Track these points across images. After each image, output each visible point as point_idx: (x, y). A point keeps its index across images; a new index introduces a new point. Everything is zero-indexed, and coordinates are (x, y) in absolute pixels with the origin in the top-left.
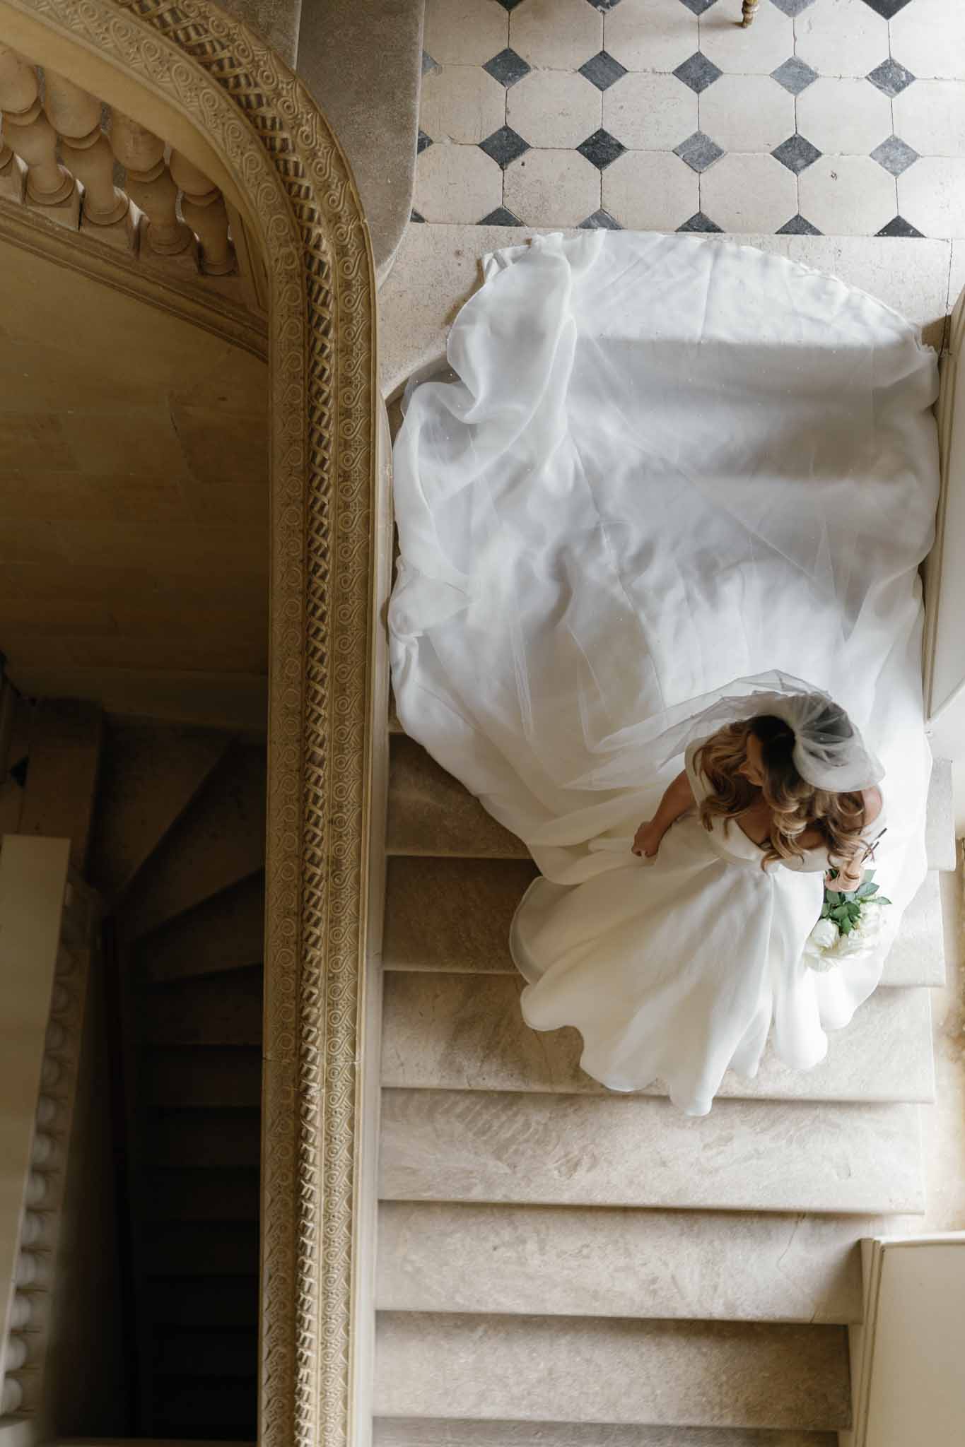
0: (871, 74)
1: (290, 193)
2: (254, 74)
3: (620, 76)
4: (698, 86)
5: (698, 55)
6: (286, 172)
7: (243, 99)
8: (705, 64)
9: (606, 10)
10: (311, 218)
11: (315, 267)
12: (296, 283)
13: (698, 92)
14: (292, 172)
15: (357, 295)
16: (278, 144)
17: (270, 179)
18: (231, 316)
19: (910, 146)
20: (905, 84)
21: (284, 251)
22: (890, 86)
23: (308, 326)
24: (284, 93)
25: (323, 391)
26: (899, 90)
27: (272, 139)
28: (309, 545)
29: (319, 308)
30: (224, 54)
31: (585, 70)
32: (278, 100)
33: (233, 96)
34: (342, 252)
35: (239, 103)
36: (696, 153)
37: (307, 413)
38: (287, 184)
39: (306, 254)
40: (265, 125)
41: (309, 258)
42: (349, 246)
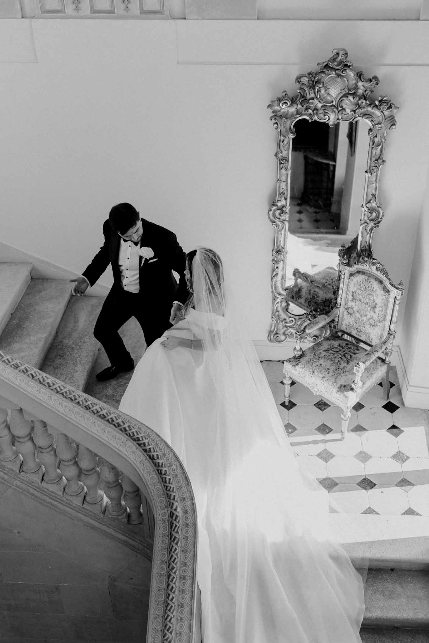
0: (392, 456)
1: (166, 489)
2: (156, 448)
4: (326, 460)
5: (325, 450)
6: (166, 482)
7: (152, 456)
8: (328, 453)
10: (174, 499)
11: (174, 518)
12: (166, 524)
13: (326, 462)
14: (168, 482)
15: (191, 529)
16: (163, 473)
17: (160, 485)
18: (138, 541)
19: (411, 481)
20: (406, 460)
21: (163, 511)
22: (400, 460)
23: (170, 541)
24: (167, 455)
25: (174, 568)
26: (404, 462)
27: (161, 470)
28: (164, 637)
29: (174, 534)
30: (146, 441)
32: (164, 457)
33: (148, 455)
34: (185, 512)
35: (150, 458)
36: (327, 484)
37: (167, 577)
38: (166, 487)
39: (171, 512)
40: (159, 465)
41: (172, 514)
42: (188, 510)
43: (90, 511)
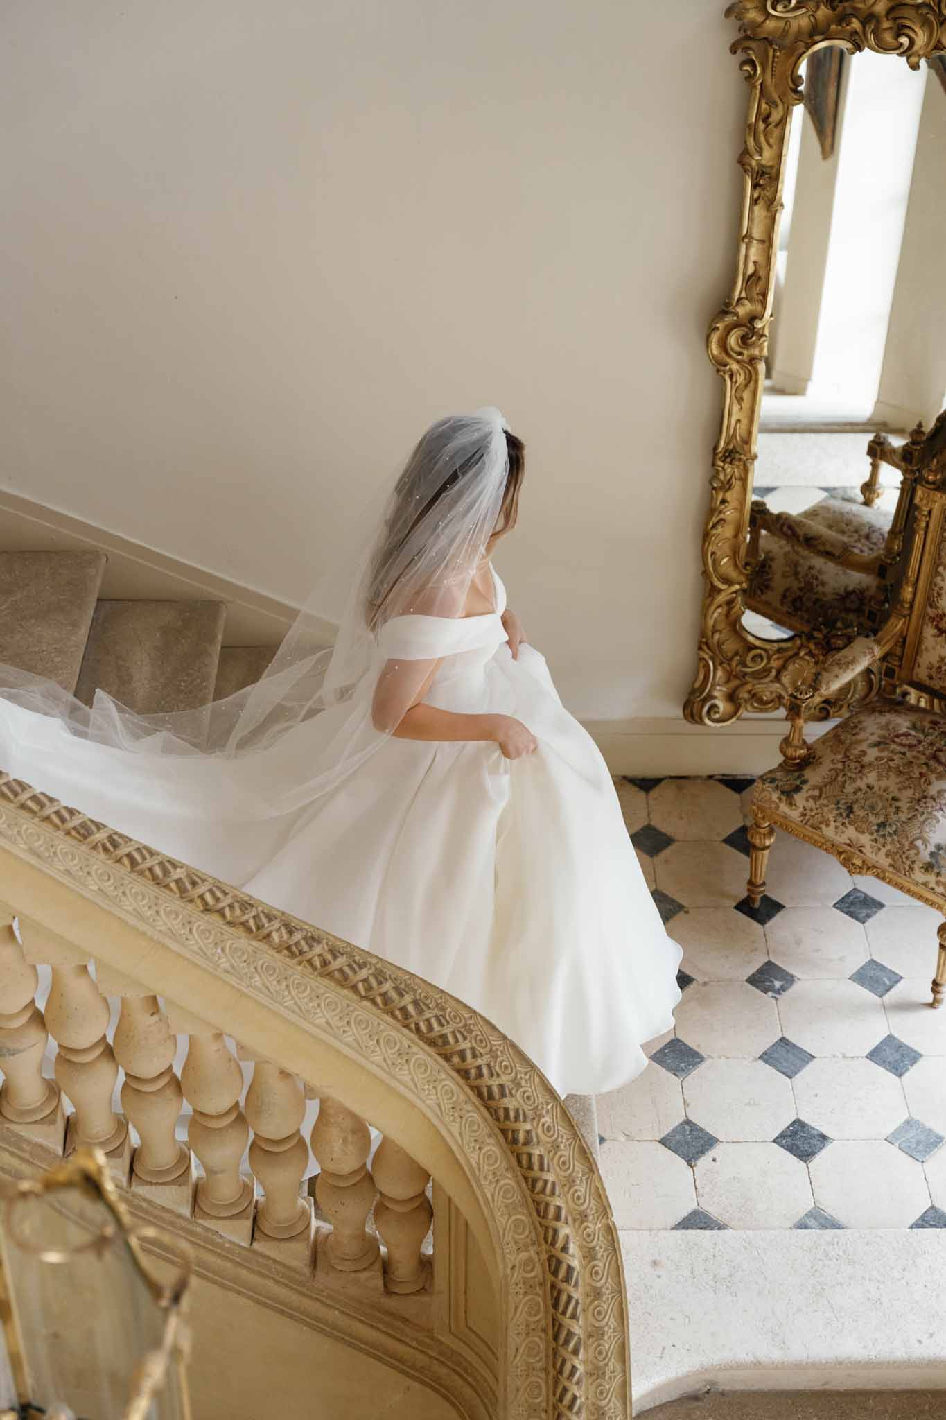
1: (532, 1190)
3: (807, 1063)
4: (898, 1070)
5: (890, 1039)
6: (530, 1167)
7: (485, 1091)
8: (900, 1047)
9: (777, 996)
10: (557, 1217)
11: (561, 1274)
12: (537, 1294)
13: (900, 1076)
14: (536, 1167)
15: (607, 1305)
16: (521, 1137)
17: (510, 1175)
18: (414, 1344)
21: (523, 1255)
23: (553, 1344)
24: (523, 1083)
27: (515, 1132)
29: (567, 1322)
30: (465, 1045)
31: (765, 1057)
32: (517, 1091)
33: (472, 1088)
34: (589, 1254)
35: (480, 1095)
36: (913, 1141)
38: (530, 1180)
39: (550, 1258)
40: (507, 1117)
41: (554, 1264)
42: (597, 1248)
43: (275, 1261)
